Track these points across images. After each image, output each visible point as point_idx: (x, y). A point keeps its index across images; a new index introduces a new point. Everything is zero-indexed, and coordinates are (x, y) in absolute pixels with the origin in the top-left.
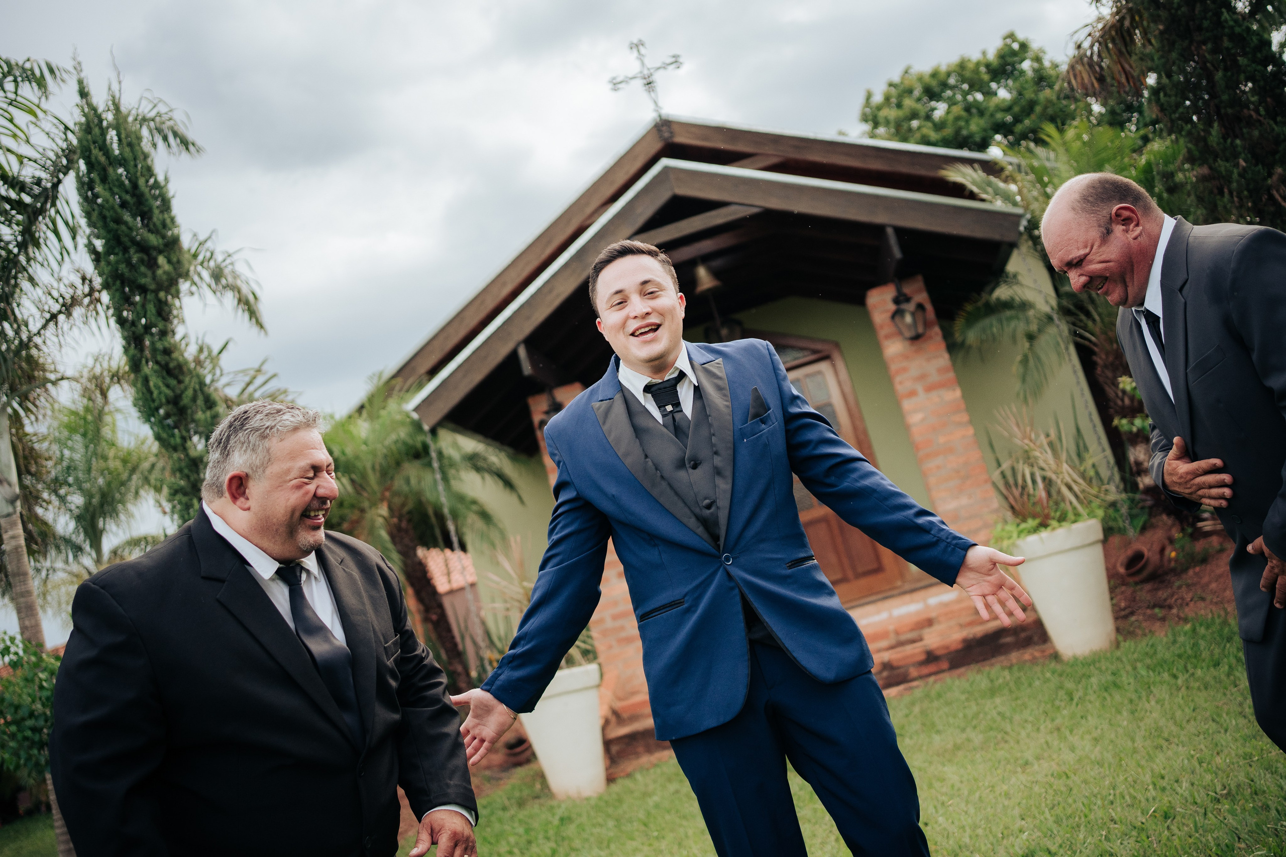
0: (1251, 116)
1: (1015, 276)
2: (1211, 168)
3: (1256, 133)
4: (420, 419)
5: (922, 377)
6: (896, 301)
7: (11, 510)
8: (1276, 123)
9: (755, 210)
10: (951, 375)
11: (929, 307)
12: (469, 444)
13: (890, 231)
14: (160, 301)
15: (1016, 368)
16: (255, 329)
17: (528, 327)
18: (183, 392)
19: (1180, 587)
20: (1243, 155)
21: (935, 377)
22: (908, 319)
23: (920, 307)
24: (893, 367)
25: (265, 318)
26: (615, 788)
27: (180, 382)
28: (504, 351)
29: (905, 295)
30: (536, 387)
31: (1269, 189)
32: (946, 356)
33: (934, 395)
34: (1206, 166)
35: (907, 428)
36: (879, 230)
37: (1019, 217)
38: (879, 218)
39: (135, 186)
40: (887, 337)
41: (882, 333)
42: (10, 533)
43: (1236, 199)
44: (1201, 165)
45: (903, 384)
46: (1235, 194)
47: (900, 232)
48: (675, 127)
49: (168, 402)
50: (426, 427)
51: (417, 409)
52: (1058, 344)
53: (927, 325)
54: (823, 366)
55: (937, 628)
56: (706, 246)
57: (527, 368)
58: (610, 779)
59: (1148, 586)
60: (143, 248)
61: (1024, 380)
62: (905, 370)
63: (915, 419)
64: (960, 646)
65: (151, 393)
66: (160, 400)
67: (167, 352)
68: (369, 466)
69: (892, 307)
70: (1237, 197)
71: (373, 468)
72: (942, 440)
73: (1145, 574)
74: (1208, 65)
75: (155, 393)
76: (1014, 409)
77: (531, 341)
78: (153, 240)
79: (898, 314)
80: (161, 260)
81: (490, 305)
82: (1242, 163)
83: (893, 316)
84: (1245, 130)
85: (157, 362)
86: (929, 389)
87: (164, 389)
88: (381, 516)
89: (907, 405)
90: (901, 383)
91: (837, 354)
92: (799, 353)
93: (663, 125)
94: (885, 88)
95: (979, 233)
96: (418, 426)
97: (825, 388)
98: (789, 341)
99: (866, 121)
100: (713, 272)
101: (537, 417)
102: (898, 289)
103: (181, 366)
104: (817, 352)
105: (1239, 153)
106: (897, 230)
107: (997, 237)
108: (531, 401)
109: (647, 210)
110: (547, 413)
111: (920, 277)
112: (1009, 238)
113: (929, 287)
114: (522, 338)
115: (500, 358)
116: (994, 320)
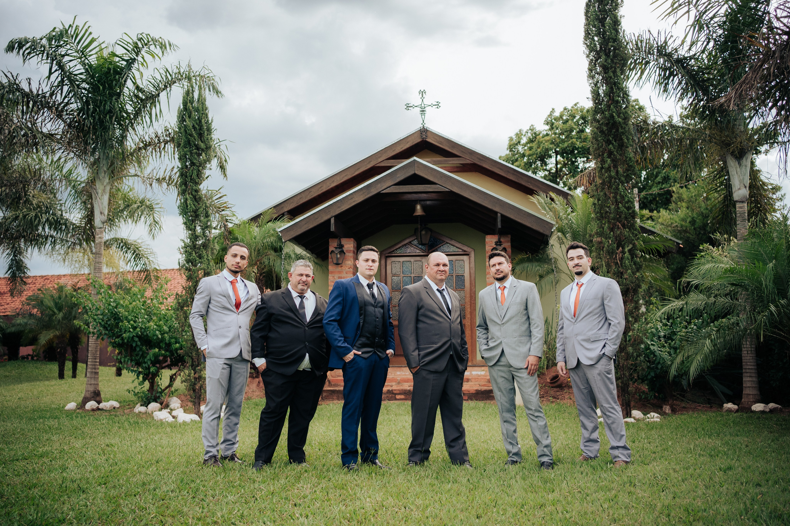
0: (619, 225)
3: (618, 232)
4: (282, 236)
6: (496, 243)
7: (102, 226)
9: (446, 190)
11: (509, 248)
12: (299, 250)
13: (499, 215)
14: (199, 170)
16: (222, 176)
17: (338, 211)
18: (199, 208)
19: (566, 392)
25: (228, 172)
27: (199, 204)
28: (326, 218)
29: (500, 242)
30: (334, 236)
31: (617, 254)
36: (496, 213)
37: (554, 225)
38: (496, 209)
39: (200, 122)
42: (99, 236)
43: (604, 254)
48: (428, 134)
50: (283, 240)
51: (282, 231)
52: (552, 282)
54: (465, 258)
55: (470, 383)
56: (424, 196)
57: (333, 228)
59: (555, 389)
60: (198, 148)
64: (474, 392)
65: (187, 206)
67: (197, 191)
69: (494, 244)
73: (556, 384)
75: (189, 206)
77: (337, 217)
78: (202, 145)
80: (203, 154)
81: (325, 189)
82: (610, 242)
85: (192, 194)
87: (192, 205)
88: (253, 272)
91: (472, 255)
92: (457, 250)
93: (424, 131)
94: (562, 110)
95: (535, 227)
96: (280, 239)
97: (463, 267)
98: (453, 242)
99: (547, 124)
100: (424, 208)
101: (331, 249)
102: (499, 239)
103: (200, 198)
104: (465, 251)
105: (610, 238)
106: (502, 216)
107: (541, 231)
108: (330, 240)
109: (401, 177)
110: (336, 248)
111: (510, 236)
112: (547, 233)
113: (512, 241)
114: (334, 214)
115: (322, 221)
116: (529, 264)
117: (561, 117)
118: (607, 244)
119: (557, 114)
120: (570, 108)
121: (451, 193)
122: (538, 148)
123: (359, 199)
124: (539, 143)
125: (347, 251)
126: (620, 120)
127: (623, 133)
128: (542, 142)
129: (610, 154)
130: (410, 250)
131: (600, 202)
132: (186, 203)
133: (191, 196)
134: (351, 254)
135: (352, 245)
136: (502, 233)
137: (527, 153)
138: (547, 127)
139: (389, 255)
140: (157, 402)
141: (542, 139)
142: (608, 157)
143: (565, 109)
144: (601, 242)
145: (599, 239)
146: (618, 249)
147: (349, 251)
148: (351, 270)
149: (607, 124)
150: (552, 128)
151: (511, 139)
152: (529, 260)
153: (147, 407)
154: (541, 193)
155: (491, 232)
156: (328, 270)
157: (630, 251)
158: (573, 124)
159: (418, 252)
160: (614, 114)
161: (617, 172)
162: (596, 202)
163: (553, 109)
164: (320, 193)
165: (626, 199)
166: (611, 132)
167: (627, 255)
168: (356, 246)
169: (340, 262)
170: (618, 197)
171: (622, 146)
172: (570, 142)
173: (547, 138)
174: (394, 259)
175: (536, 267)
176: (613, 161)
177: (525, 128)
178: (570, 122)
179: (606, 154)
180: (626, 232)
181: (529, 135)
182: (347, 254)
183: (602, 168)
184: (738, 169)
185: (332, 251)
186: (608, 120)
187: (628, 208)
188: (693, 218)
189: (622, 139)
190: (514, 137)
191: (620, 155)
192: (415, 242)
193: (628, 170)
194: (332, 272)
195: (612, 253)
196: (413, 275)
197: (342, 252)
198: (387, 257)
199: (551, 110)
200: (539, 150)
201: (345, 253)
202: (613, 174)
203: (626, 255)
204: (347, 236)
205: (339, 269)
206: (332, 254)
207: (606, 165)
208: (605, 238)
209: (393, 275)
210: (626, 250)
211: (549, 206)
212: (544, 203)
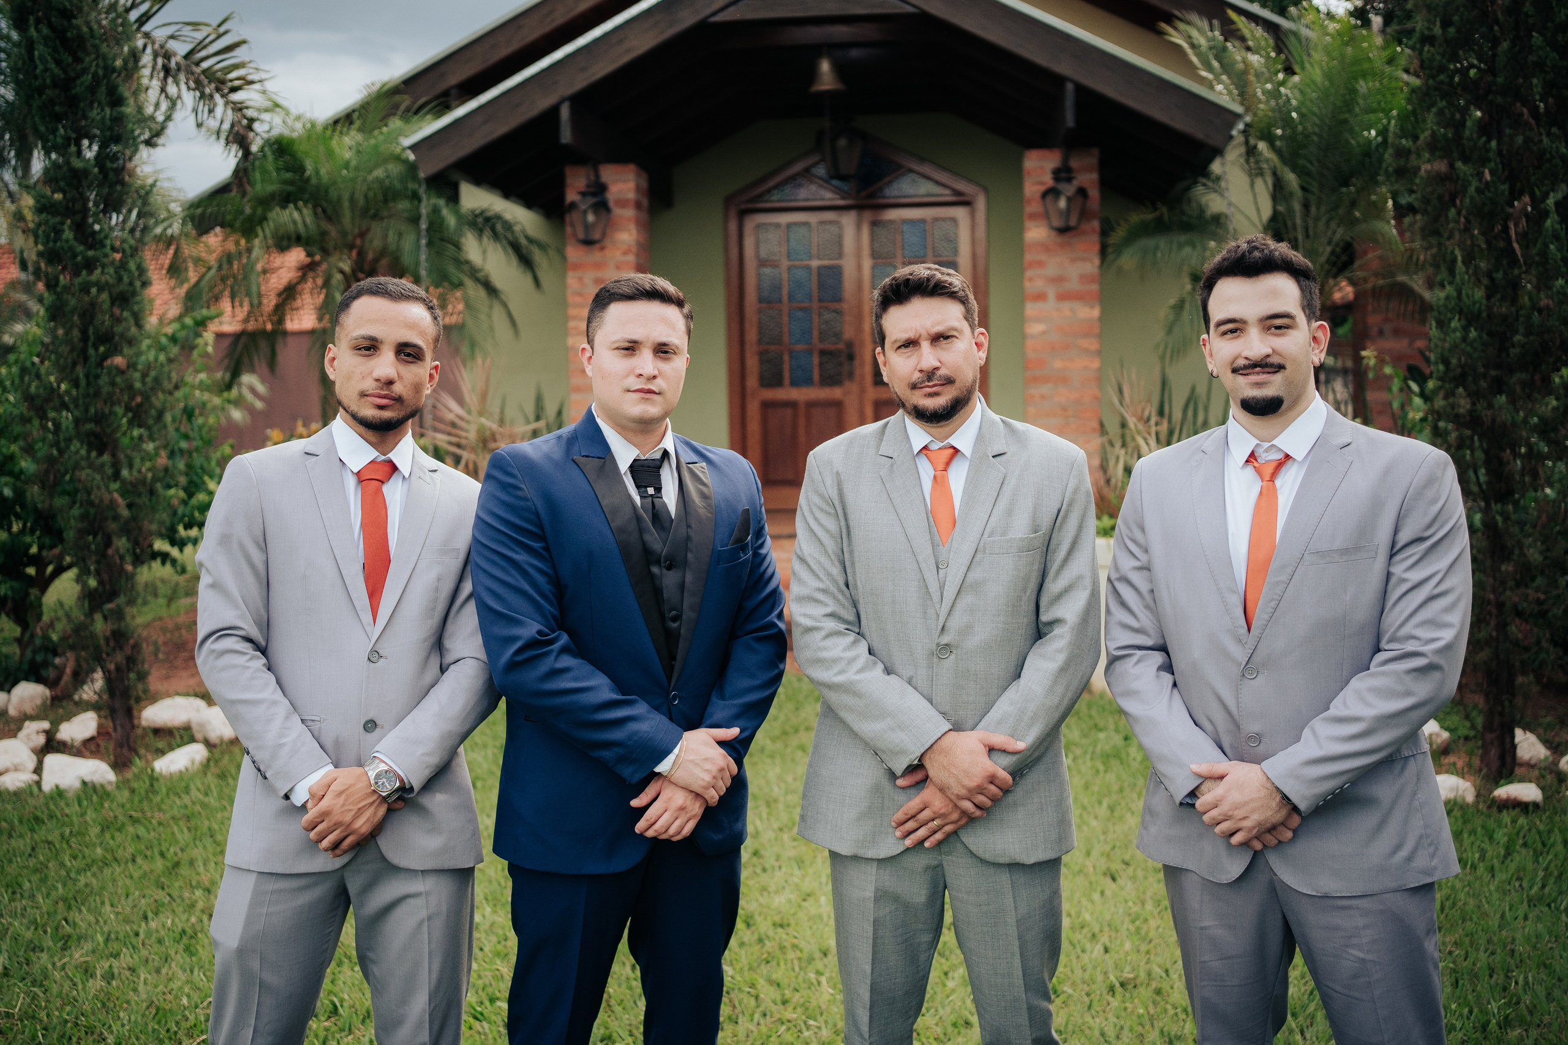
0: (1522, 114)
1: (1218, 179)
2: (1451, 166)
3: (1520, 139)
4: (415, 161)
5: (1058, 280)
6: (1057, 173)
8: (1549, 134)
9: (910, 9)
10: (1095, 287)
11: (1094, 193)
13: (1070, 87)
15: (1163, 312)
17: (580, 82)
18: (78, 77)
20: (1492, 164)
21: (1073, 285)
22: (1062, 203)
23: (1082, 192)
24: (1028, 257)
27: (78, 60)
28: (544, 103)
29: (1069, 170)
30: (575, 157)
31: (1508, 217)
32: (1097, 261)
33: (1066, 306)
34: (1445, 161)
35: (1024, 336)
36: (1059, 80)
37: (1237, 117)
38: (1063, 67)
40: (1033, 216)
41: (1029, 209)
43: (1462, 220)
44: (1441, 158)
45: (1035, 281)
46: (1464, 212)
47: (1082, 91)
49: (55, 85)
50: (422, 175)
51: (414, 148)
53: (1085, 215)
54: (960, 213)
56: (841, 32)
57: (566, 135)
61: (1170, 331)
62: (1040, 264)
63: (1035, 329)
65: (34, 66)
66: (44, 80)
67: (67, 14)
68: (346, 196)
69: (1048, 180)
70: (1465, 218)
71: (352, 200)
72: (1058, 364)
74: (1496, 28)
75: (40, 67)
76: (1134, 376)
77: (580, 100)
79: (1050, 193)
82: (1488, 176)
83: (1045, 195)
84: (1508, 131)
85: (50, 26)
86: (1062, 297)
87: (52, 66)
88: (341, 272)
89: (1031, 309)
90: (1030, 280)
91: (981, 203)
92: (938, 189)
95: (1180, 122)
96: (412, 168)
98: (926, 169)
100: (839, 69)
101: (571, 196)
102: (1065, 161)
103: (80, 37)
104: (958, 193)
105: (1489, 160)
106: (1080, 89)
107: (1199, 135)
108: (566, 172)
110: (583, 194)
111: (1096, 151)
112: (1214, 141)
113: (1103, 167)
114: (567, 92)
115: (534, 112)
116: (1162, 242)
118: (1474, 183)
121: (924, 18)
123: (643, 43)
125: (617, 201)
130: (809, 193)
131: (1452, 30)
132: (31, 58)
133: (45, 31)
134: (629, 213)
135: (635, 184)
136: (1072, 143)
139: (751, 206)
140: (39, 680)
144: (1446, 178)
145: (1441, 166)
146: (1512, 201)
147: (622, 203)
148: (631, 258)
152: (1161, 227)
153: (9, 691)
154: (1194, 18)
155: (1040, 142)
156: (564, 258)
157: (1558, 206)
159: (828, 196)
162: (1437, 30)
167: (1552, 222)
168: (644, 184)
169: (597, 236)
174: (762, 218)
175: (1180, 246)
180: (1550, 139)
182: (617, 210)
185: (573, 205)
192: (821, 171)
194: (576, 267)
195: (1492, 215)
196: (815, 263)
197: (602, 207)
198: (743, 214)
201: (608, 210)
203: (1548, 223)
204: (619, 158)
205: (595, 256)
206: (573, 214)
208: (1466, 160)
209: (763, 263)
210: (1551, 201)
211: (1220, 53)
212: (1202, 41)
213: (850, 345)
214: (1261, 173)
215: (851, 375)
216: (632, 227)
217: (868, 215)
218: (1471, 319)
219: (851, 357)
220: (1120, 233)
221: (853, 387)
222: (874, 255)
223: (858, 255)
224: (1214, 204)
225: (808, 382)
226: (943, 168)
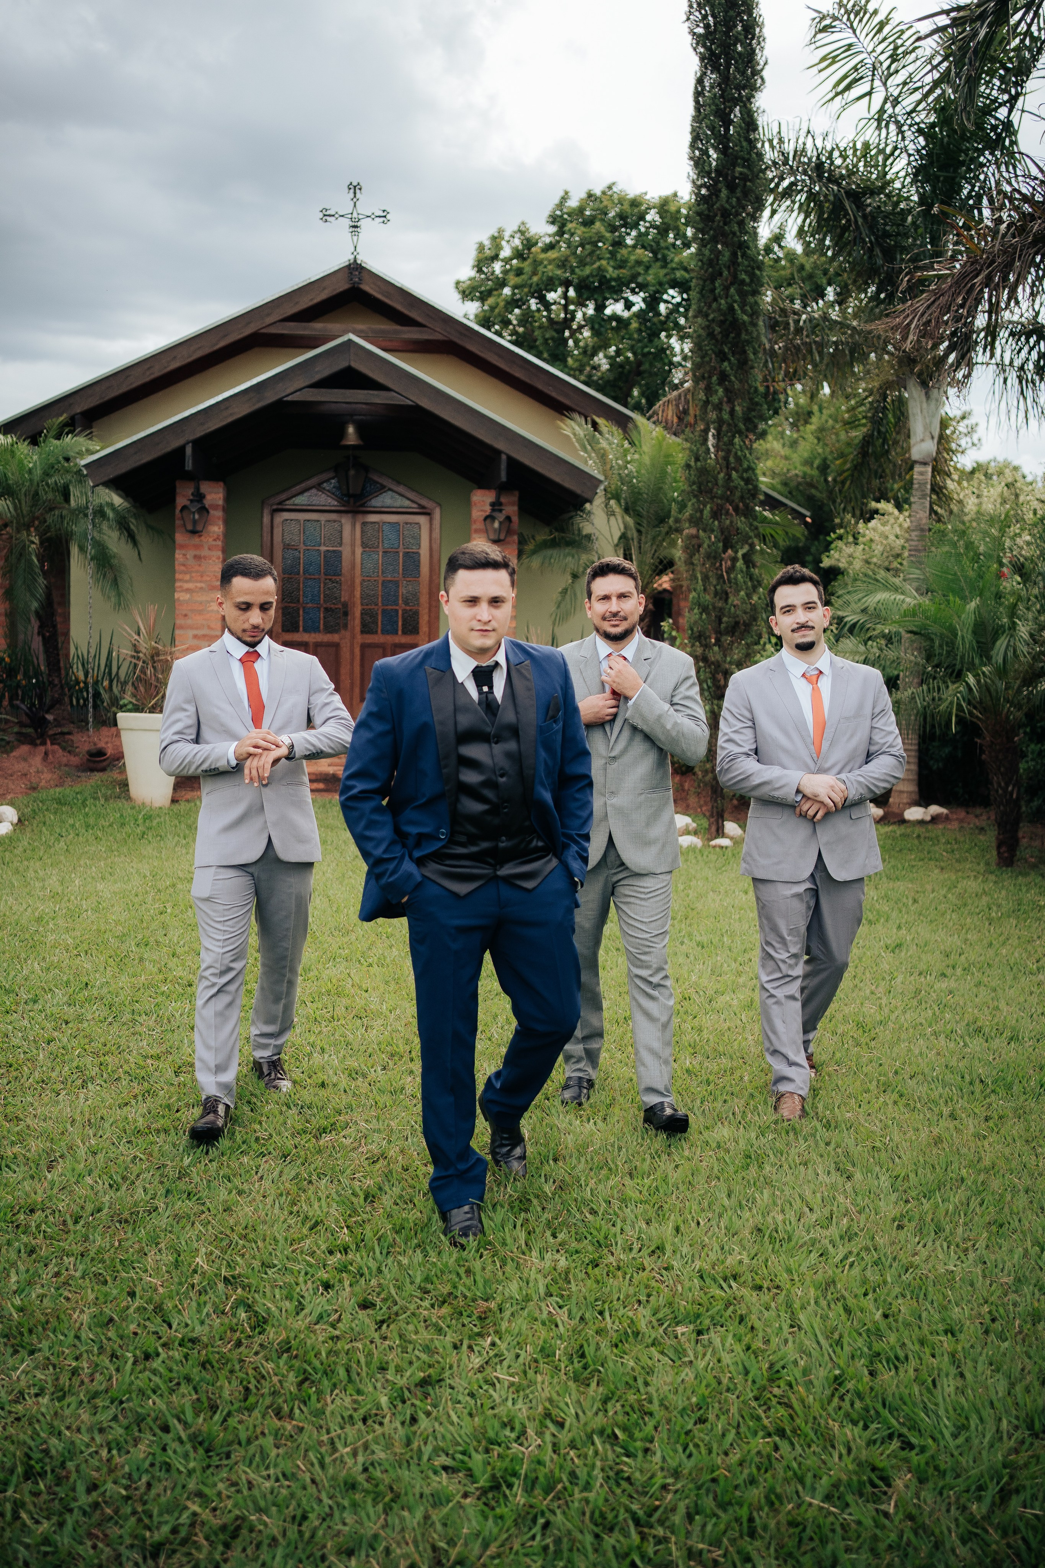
0: (729, 509)
1: (589, 514)
3: (728, 522)
4: (88, 475)
6: (492, 505)
9: (407, 402)
11: (515, 519)
13: (504, 457)
15: (556, 596)
17: (200, 432)
20: (716, 533)
22: (496, 525)
23: (508, 518)
26: (176, 807)
28: (175, 444)
29: (501, 504)
30: (190, 477)
31: (723, 560)
34: (696, 529)
36: (499, 452)
37: (601, 482)
38: (500, 445)
40: (477, 531)
41: (474, 527)
44: (695, 526)
46: (703, 555)
48: (364, 274)
50: (91, 484)
51: (85, 466)
53: (509, 532)
54: (422, 520)
56: (361, 409)
57: (189, 465)
58: (174, 801)
69: (488, 509)
70: (703, 558)
77: (197, 443)
79: (489, 518)
82: (714, 539)
83: (486, 518)
84: (723, 517)
91: (437, 514)
92: (407, 503)
93: (355, 269)
94: (583, 195)
95: (568, 483)
96: (85, 479)
97: (417, 539)
98: (401, 489)
99: (553, 223)
100: (360, 430)
101: (181, 501)
102: (498, 497)
104: (423, 507)
105: (714, 531)
106: (510, 459)
107: (579, 492)
108: (178, 484)
109: (324, 371)
110: (190, 500)
111: (517, 493)
112: (586, 495)
113: (521, 503)
114: (192, 438)
115: (169, 449)
116: (555, 552)
117: (581, 210)
118: (707, 542)
119: (573, 203)
120: (598, 192)
121: (418, 408)
122: (535, 273)
123: (242, 410)
124: (536, 263)
125: (212, 506)
126: (745, 318)
127: (748, 342)
128: (541, 262)
129: (723, 377)
130: (320, 501)
134: (218, 513)
135: (221, 495)
136: (502, 489)
137: (513, 280)
138: (552, 229)
139: (279, 507)
141: (543, 256)
142: (720, 384)
143: (590, 195)
144: (697, 537)
145: (693, 531)
146: (725, 552)
147: (215, 507)
149: (721, 323)
150: (561, 233)
151: (481, 248)
152: (553, 544)
154: (576, 416)
155: (482, 484)
156: (174, 541)
157: (744, 556)
158: (602, 229)
159: (332, 503)
160: (736, 306)
161: (732, 412)
162: (692, 463)
163: (566, 193)
164: (147, 379)
165: (745, 465)
166: (727, 336)
167: (740, 564)
168: (226, 495)
169: (199, 528)
170: (732, 459)
171: (744, 365)
172: (595, 266)
173: (553, 255)
174: (286, 515)
175: (565, 556)
176: (727, 390)
177: (510, 228)
178: (598, 224)
179: (715, 378)
180: (741, 523)
181: (517, 242)
182: (212, 512)
183: (707, 402)
184: (925, 405)
185: (184, 508)
186: (724, 315)
187: (748, 481)
188: (825, 460)
189: (745, 352)
190: (487, 243)
191: (741, 381)
192: (331, 484)
193: (750, 410)
194: (182, 547)
195: (715, 558)
196: (323, 548)
197: (204, 510)
198: (274, 512)
199: (562, 194)
200: (535, 279)
201: (207, 511)
202: (726, 416)
203: (738, 563)
204: (212, 477)
205: (196, 540)
206: (185, 513)
207: (715, 399)
208: (704, 531)
209: (287, 547)
210: (740, 554)
211: (592, 441)
212: (581, 433)
213: (345, 605)
214: (613, 514)
215: (345, 626)
216: (221, 523)
217: (360, 518)
218: (704, 609)
219: (346, 614)
220: (530, 547)
221: (347, 634)
222: (364, 545)
223: (353, 545)
224: (587, 529)
225: (316, 630)
226: (413, 490)
